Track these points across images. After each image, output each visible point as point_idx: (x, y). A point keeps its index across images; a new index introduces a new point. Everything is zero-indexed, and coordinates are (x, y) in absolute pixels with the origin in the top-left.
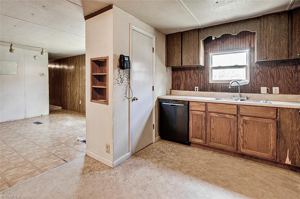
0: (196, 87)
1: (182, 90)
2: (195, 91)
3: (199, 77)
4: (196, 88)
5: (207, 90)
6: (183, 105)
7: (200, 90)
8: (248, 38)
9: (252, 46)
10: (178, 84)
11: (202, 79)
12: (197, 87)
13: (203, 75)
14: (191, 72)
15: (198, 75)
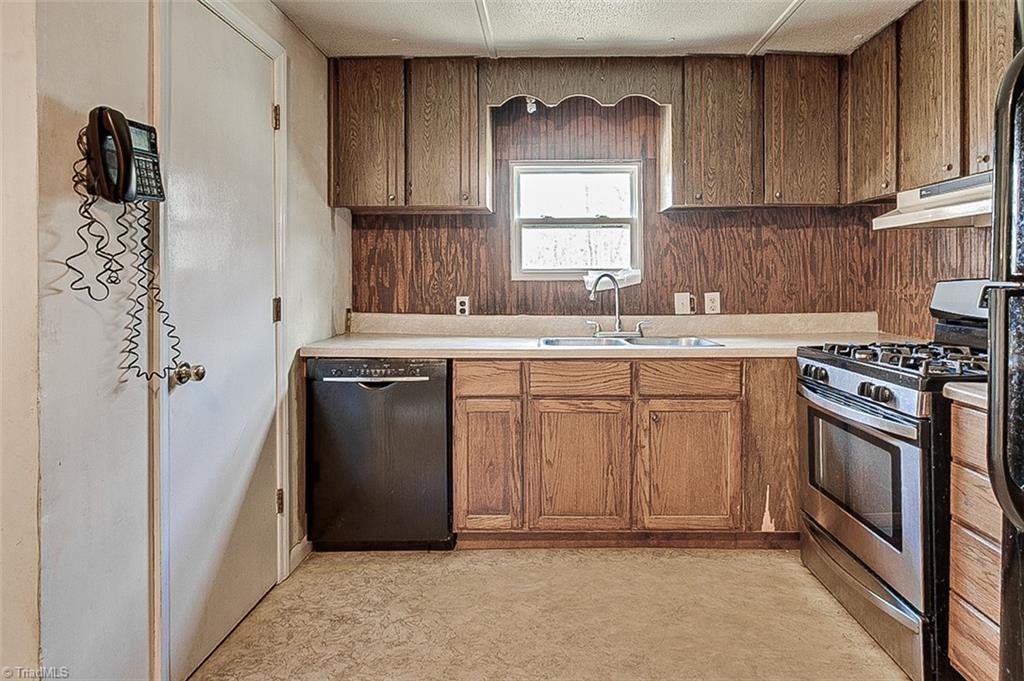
0: (459, 299)
1: (399, 312)
2: (458, 312)
3: (474, 257)
4: (462, 304)
5: (505, 308)
6: (427, 378)
7: (478, 310)
8: (638, 125)
9: (650, 156)
10: (380, 285)
11: (483, 265)
12: (466, 299)
13: (488, 249)
14: (438, 236)
15: (467, 249)
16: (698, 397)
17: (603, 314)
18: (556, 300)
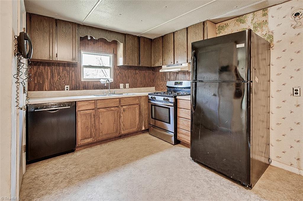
0: (66, 86)
1: (46, 90)
2: (66, 90)
3: (71, 75)
4: (67, 87)
5: (80, 88)
6: (70, 107)
7: (71, 89)
8: (113, 46)
9: (115, 53)
10: (38, 82)
11: (73, 77)
12: (68, 86)
13: (75, 73)
14: (59, 69)
15: (68, 72)
16: (132, 105)
17: (105, 89)
18: (93, 86)
